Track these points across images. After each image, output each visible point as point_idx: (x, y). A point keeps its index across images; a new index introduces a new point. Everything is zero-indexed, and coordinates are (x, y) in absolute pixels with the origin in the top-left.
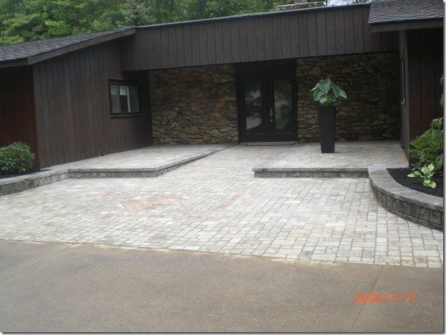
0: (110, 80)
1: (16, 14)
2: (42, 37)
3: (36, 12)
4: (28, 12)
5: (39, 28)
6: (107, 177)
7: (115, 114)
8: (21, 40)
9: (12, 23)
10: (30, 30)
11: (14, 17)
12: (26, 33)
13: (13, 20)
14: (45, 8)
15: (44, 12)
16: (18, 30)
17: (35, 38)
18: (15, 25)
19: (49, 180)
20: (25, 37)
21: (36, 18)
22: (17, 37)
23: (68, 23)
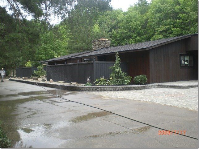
0: (180, 54)
1: (161, 26)
2: (171, 35)
3: (168, 25)
4: (166, 25)
5: (169, 31)
6: (170, 88)
7: (182, 67)
8: (162, 37)
9: (159, 30)
10: (166, 32)
11: (160, 27)
12: (164, 34)
13: (159, 28)
14: (172, 23)
15: (172, 25)
16: (161, 32)
17: (168, 35)
18: (160, 30)
19: (151, 87)
20: (164, 35)
21: (168, 27)
22: (160, 35)
23: (181, 29)
